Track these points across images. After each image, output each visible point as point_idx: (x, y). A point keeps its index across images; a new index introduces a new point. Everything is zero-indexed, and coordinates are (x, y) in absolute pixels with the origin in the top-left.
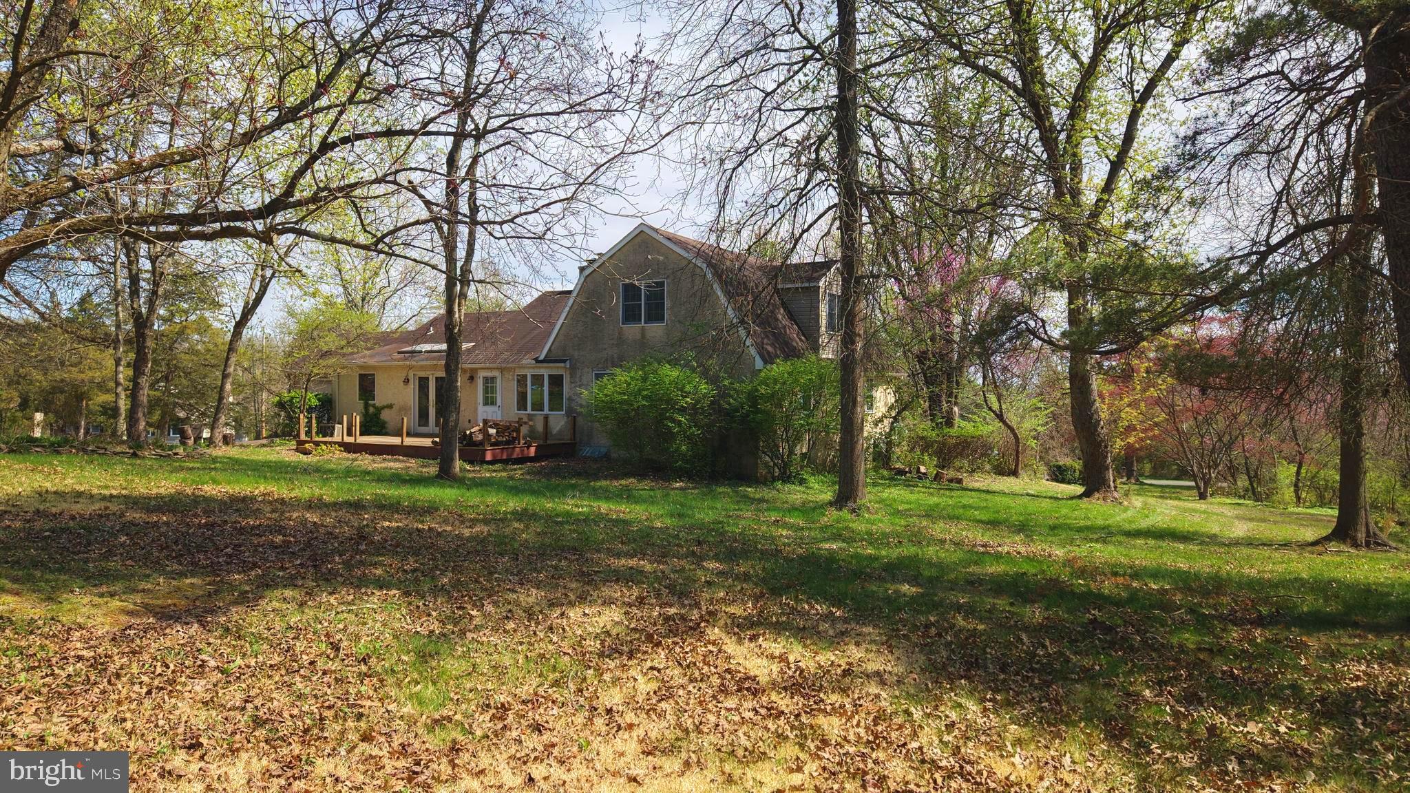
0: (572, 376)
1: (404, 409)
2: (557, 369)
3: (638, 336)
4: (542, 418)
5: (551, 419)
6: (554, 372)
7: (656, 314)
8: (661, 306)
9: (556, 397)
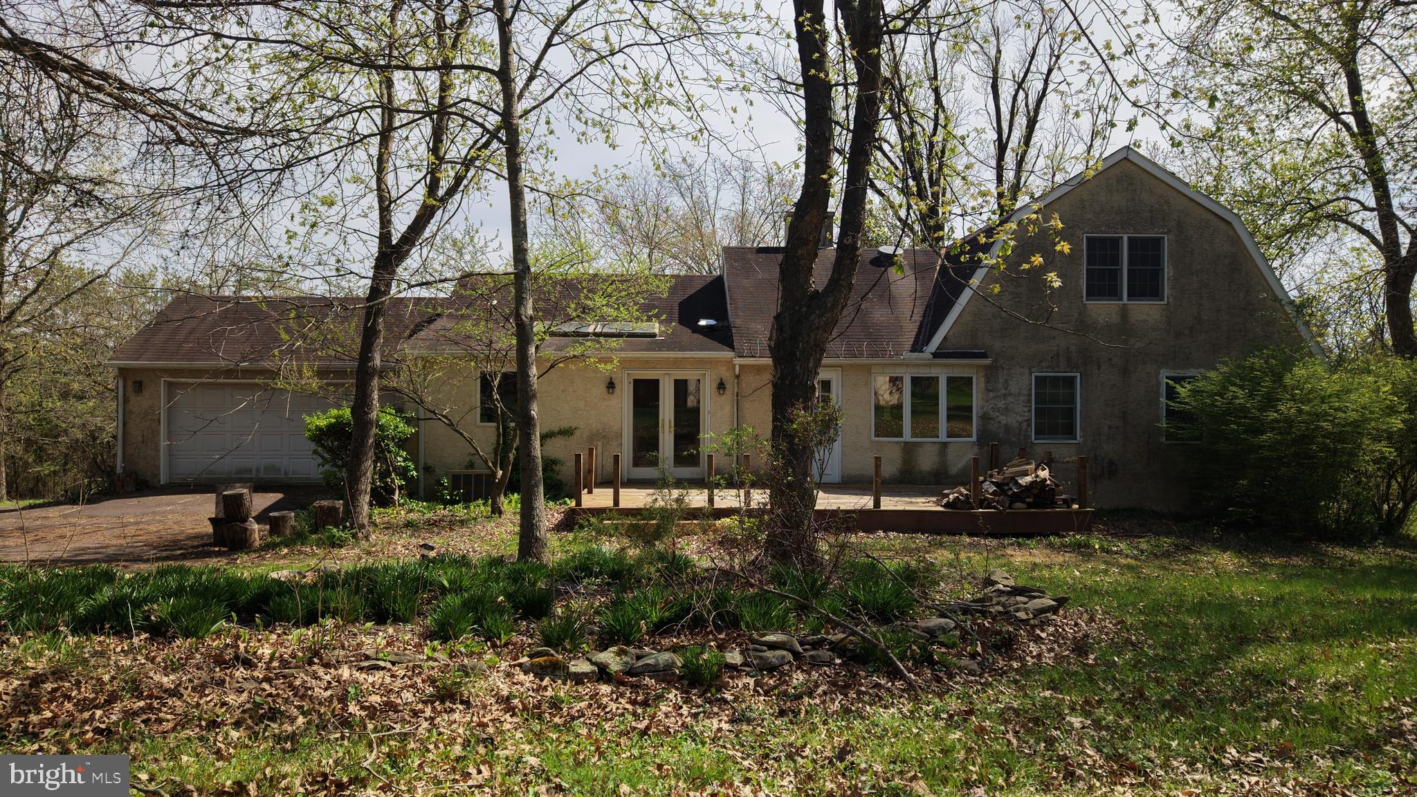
0: (988, 380)
1: (605, 436)
2: (960, 368)
3: (1116, 319)
4: (935, 448)
5: (951, 450)
6: (957, 373)
7: (1146, 286)
8: (1156, 275)
9: (960, 413)
